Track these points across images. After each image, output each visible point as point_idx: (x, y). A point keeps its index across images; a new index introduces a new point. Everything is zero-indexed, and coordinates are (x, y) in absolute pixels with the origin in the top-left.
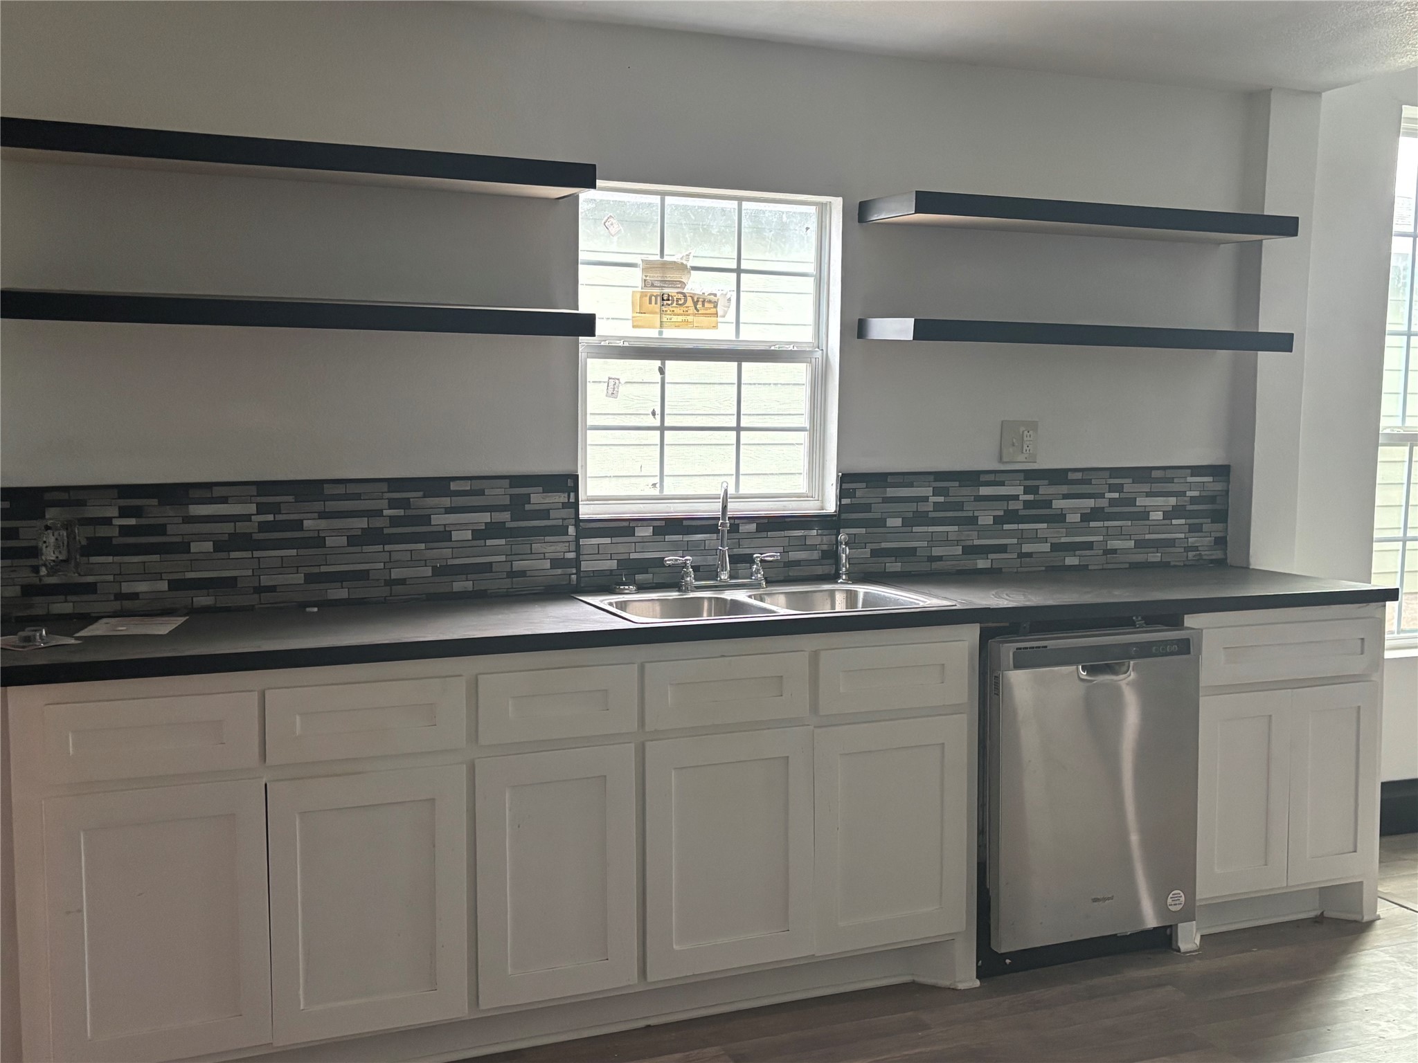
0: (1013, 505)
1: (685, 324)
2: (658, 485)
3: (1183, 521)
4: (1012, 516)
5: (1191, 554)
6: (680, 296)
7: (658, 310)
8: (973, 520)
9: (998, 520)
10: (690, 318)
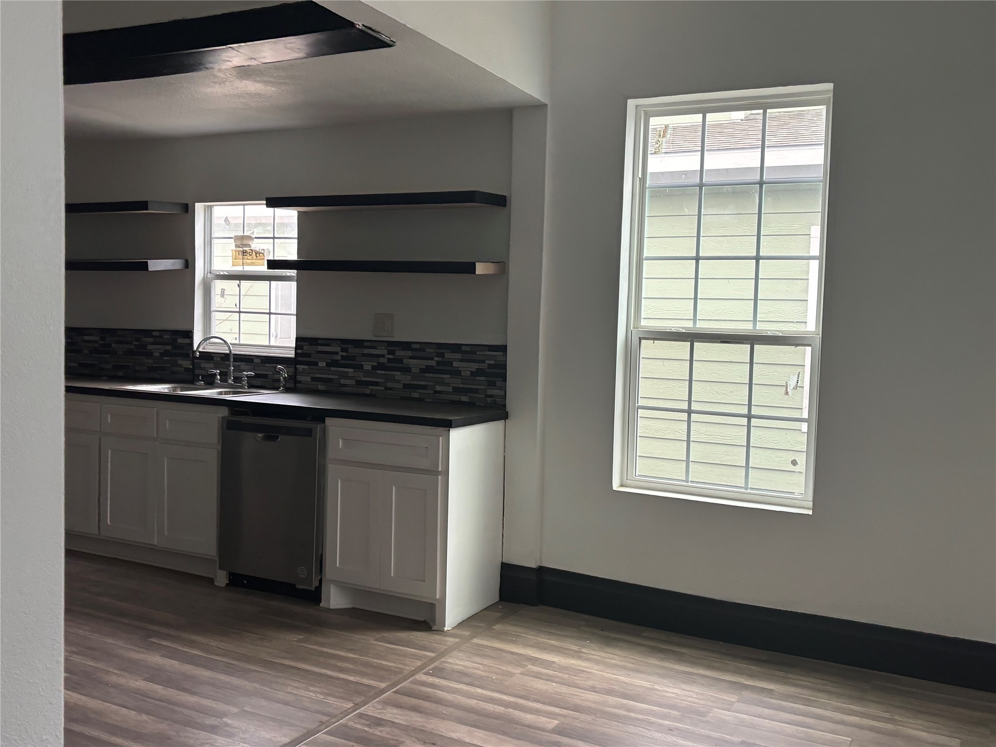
0: (382, 360)
1: (253, 264)
2: (238, 339)
3: (483, 378)
4: (381, 366)
5: (489, 400)
6: (250, 251)
7: (242, 258)
8: (361, 367)
9: (374, 368)
10: (254, 261)
